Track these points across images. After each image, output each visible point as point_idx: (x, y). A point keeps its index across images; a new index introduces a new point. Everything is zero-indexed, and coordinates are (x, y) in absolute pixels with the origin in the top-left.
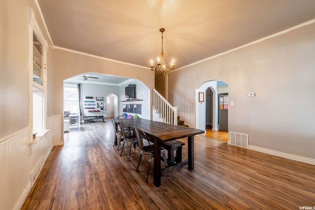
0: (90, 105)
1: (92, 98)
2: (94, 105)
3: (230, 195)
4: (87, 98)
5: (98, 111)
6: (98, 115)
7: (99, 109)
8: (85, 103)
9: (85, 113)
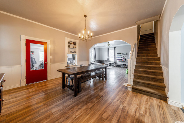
0: (119, 58)
1: (120, 54)
2: (122, 58)
3: (50, 107)
4: (118, 54)
5: (123, 61)
6: (123, 63)
7: (124, 60)
8: (117, 57)
9: (117, 62)
